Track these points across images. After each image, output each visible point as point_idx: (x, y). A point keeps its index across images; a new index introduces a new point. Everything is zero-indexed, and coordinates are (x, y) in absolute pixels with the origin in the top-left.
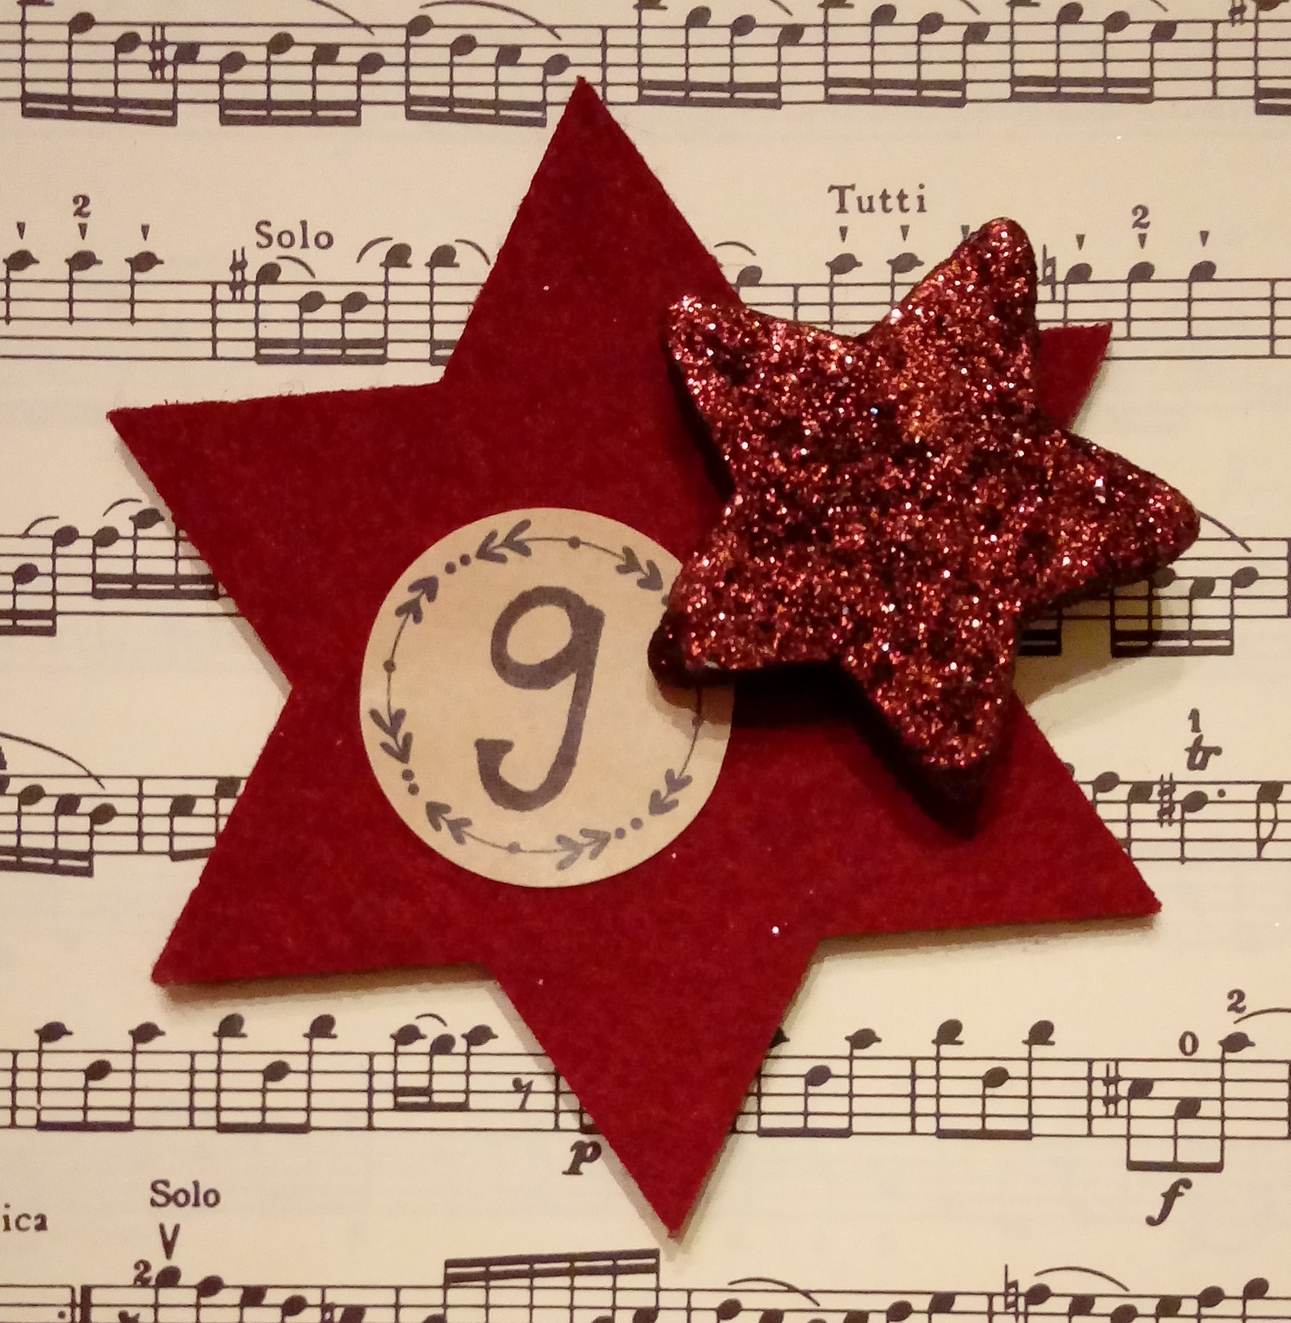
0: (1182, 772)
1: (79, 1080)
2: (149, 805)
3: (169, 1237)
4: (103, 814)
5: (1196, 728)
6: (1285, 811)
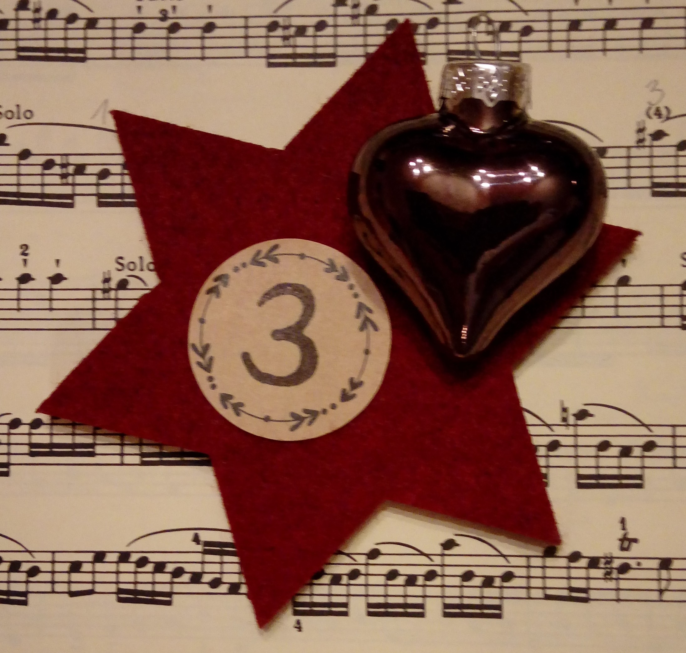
0: (617, 552)
2: (58, 567)
4: (34, 571)
5: (624, 529)
6: (674, 575)
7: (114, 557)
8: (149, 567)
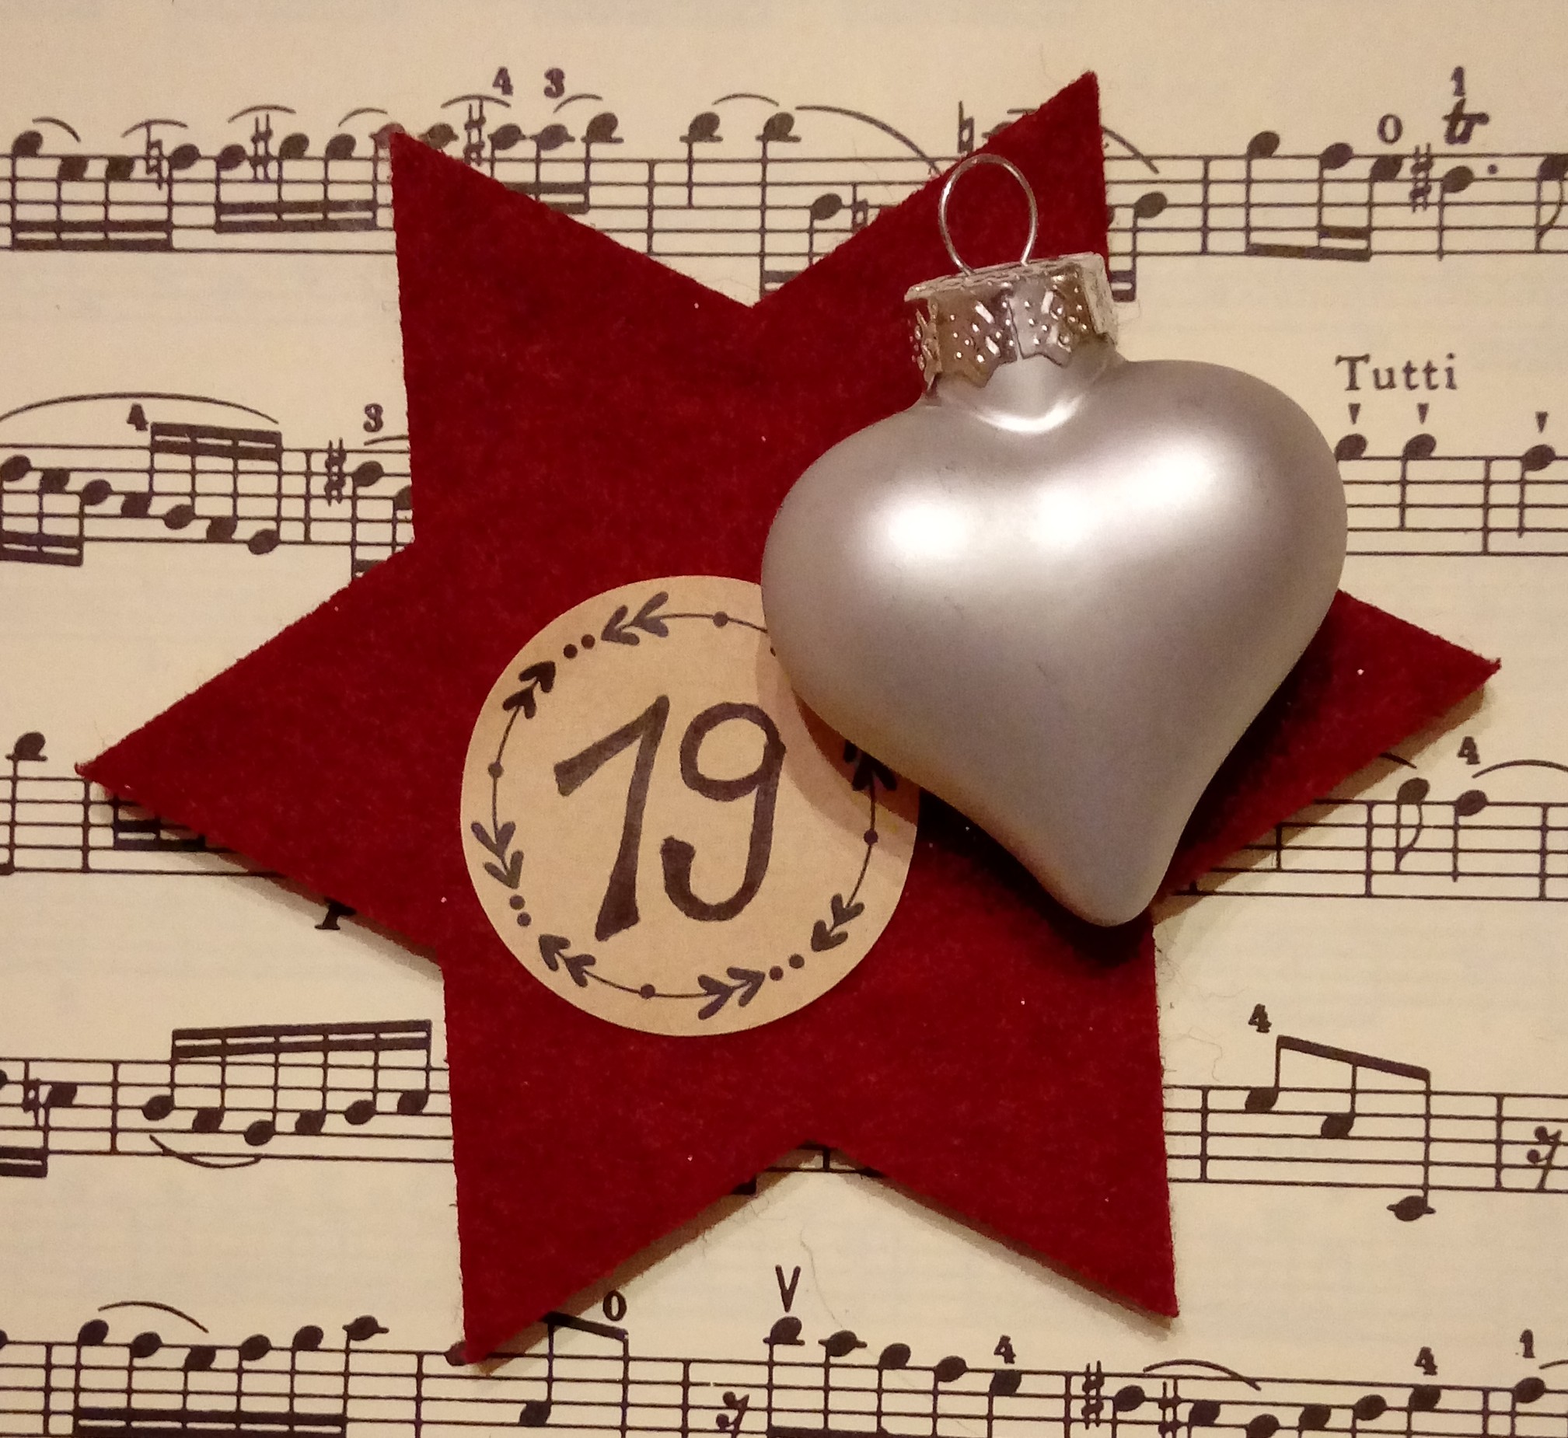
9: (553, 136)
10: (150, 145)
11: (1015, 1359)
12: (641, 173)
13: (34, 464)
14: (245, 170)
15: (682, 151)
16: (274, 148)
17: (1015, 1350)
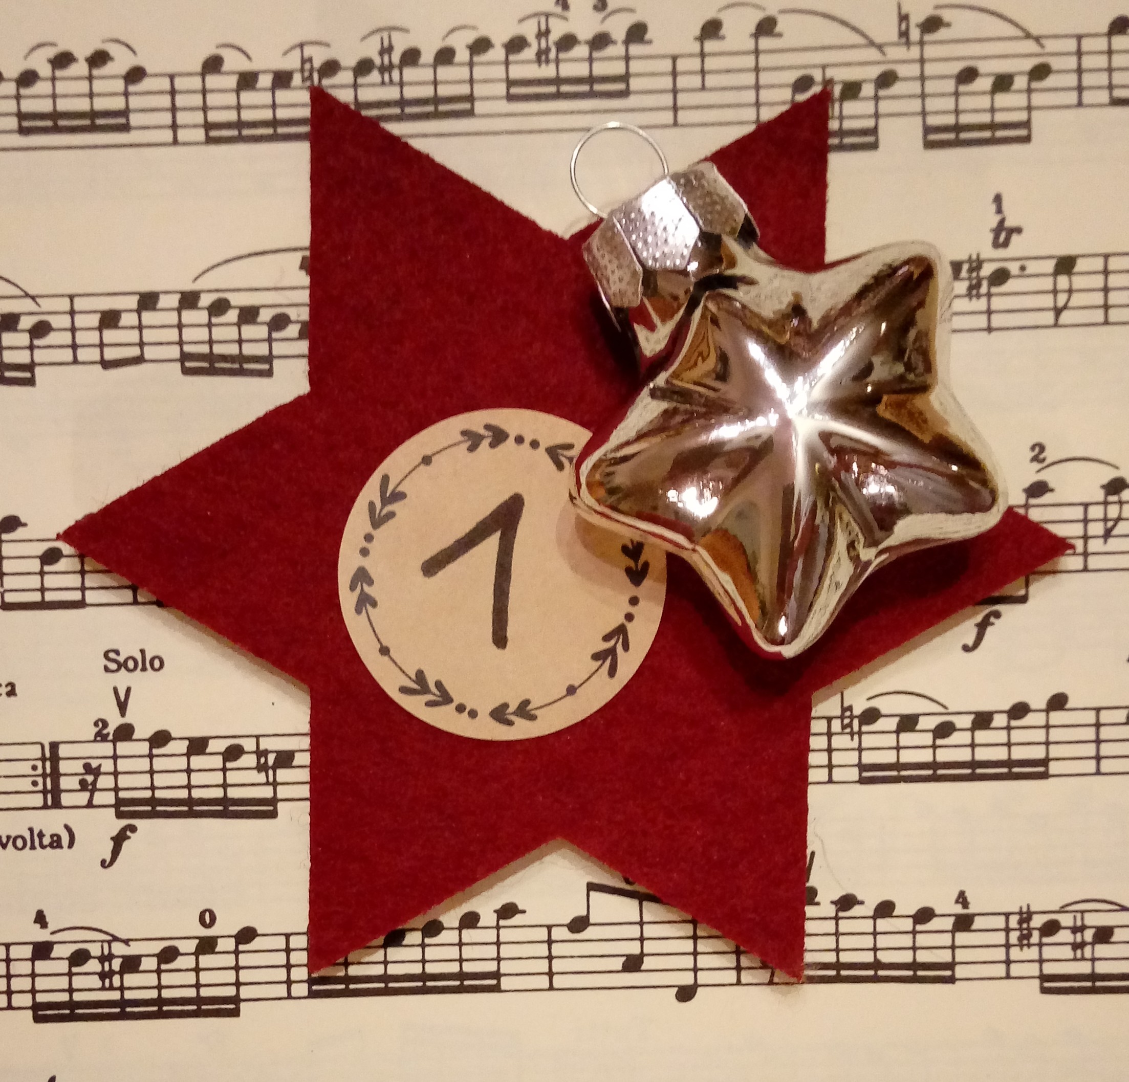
0: (988, 251)
1: (36, 565)
2: (80, 321)
3: (122, 698)
4: (41, 329)
5: (999, 211)
6: (1079, 282)
7: (173, 301)
8: (232, 316)
9: (600, 41)
10: (303, 61)
11: (970, 906)
12: (667, 65)
13: (233, 303)
14: (375, 76)
15: (696, 47)
16: (396, 58)
17: (969, 899)
